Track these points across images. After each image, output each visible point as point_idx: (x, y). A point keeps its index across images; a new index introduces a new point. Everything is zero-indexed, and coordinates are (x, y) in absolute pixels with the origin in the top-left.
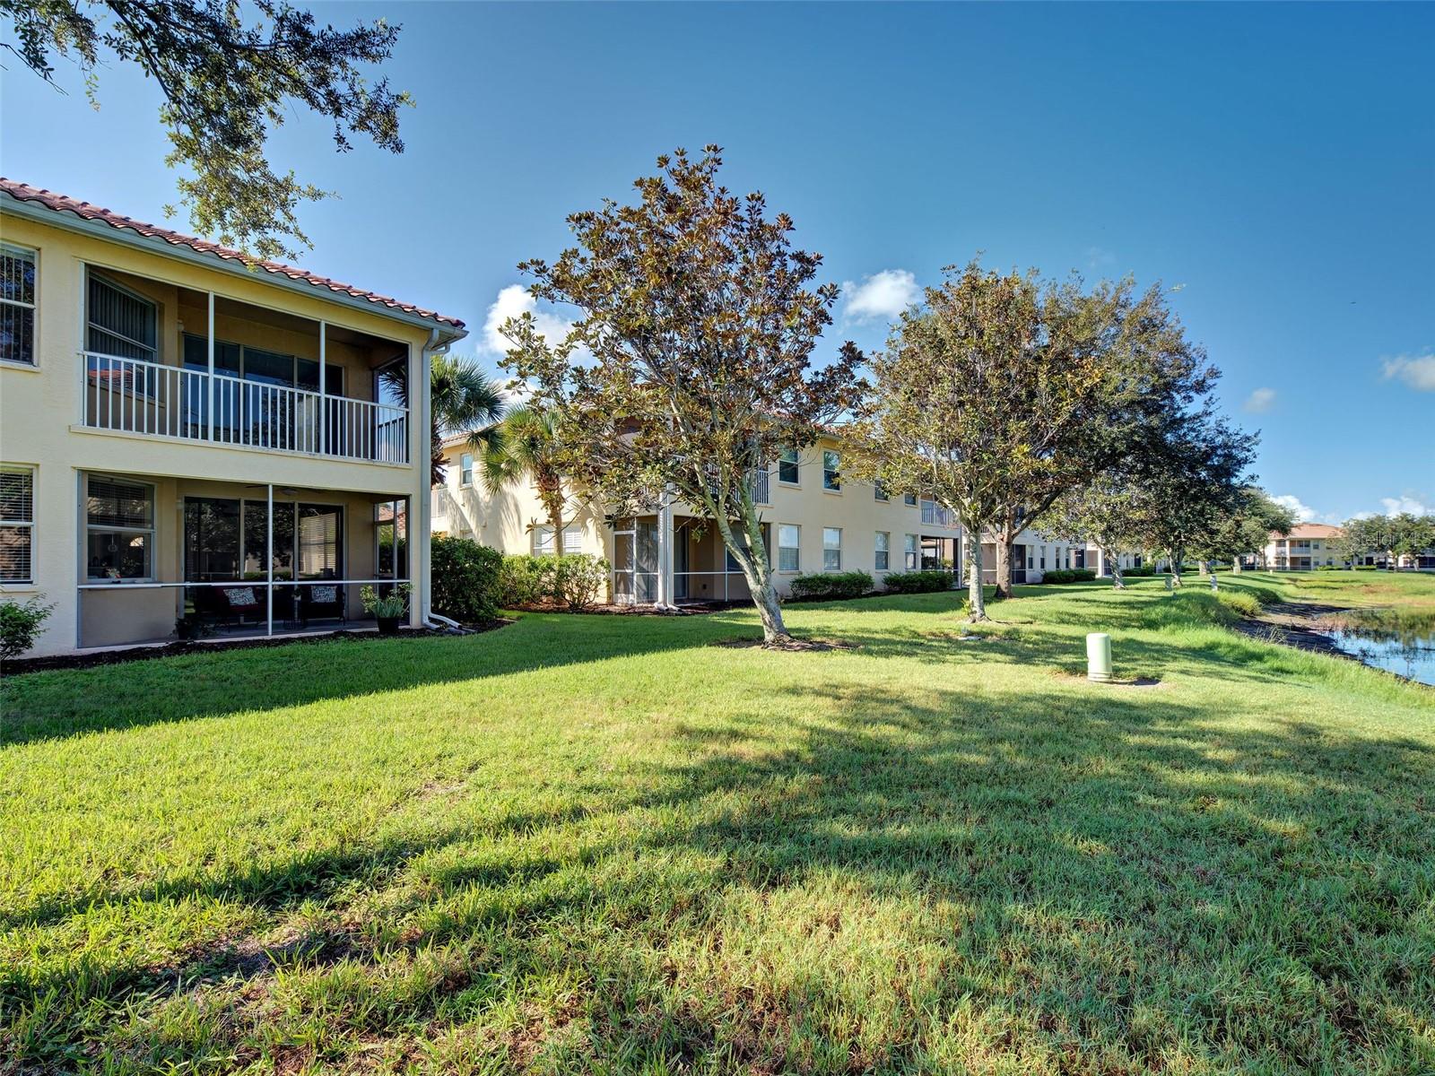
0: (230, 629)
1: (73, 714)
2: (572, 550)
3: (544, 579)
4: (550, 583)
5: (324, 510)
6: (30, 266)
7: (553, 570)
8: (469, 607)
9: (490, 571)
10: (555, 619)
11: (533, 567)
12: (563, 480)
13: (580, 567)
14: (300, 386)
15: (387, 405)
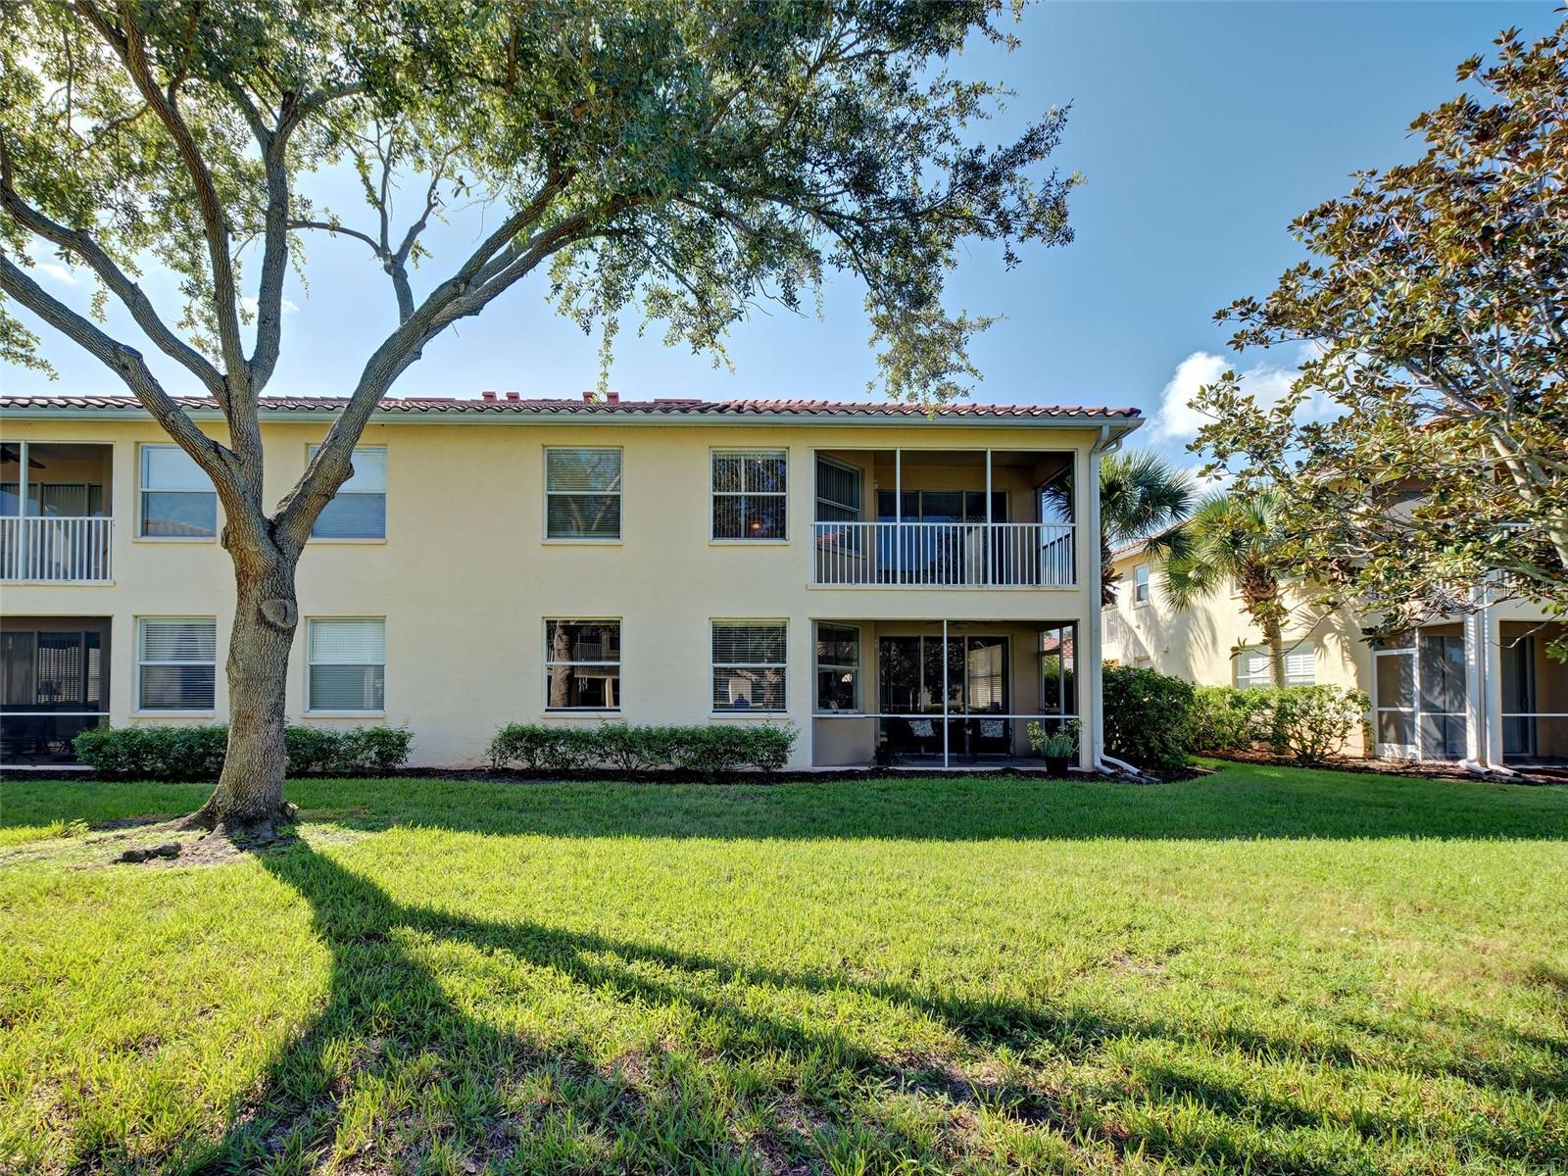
0: (914, 758)
1: (814, 820)
2: (1301, 680)
3: (1254, 718)
4: (1266, 724)
5: (989, 642)
6: (783, 462)
7: (1269, 706)
8: (1149, 750)
9: (1176, 706)
10: (1275, 773)
11: (1238, 702)
12: (1282, 583)
13: (1315, 703)
14: (969, 520)
15: (1052, 522)
